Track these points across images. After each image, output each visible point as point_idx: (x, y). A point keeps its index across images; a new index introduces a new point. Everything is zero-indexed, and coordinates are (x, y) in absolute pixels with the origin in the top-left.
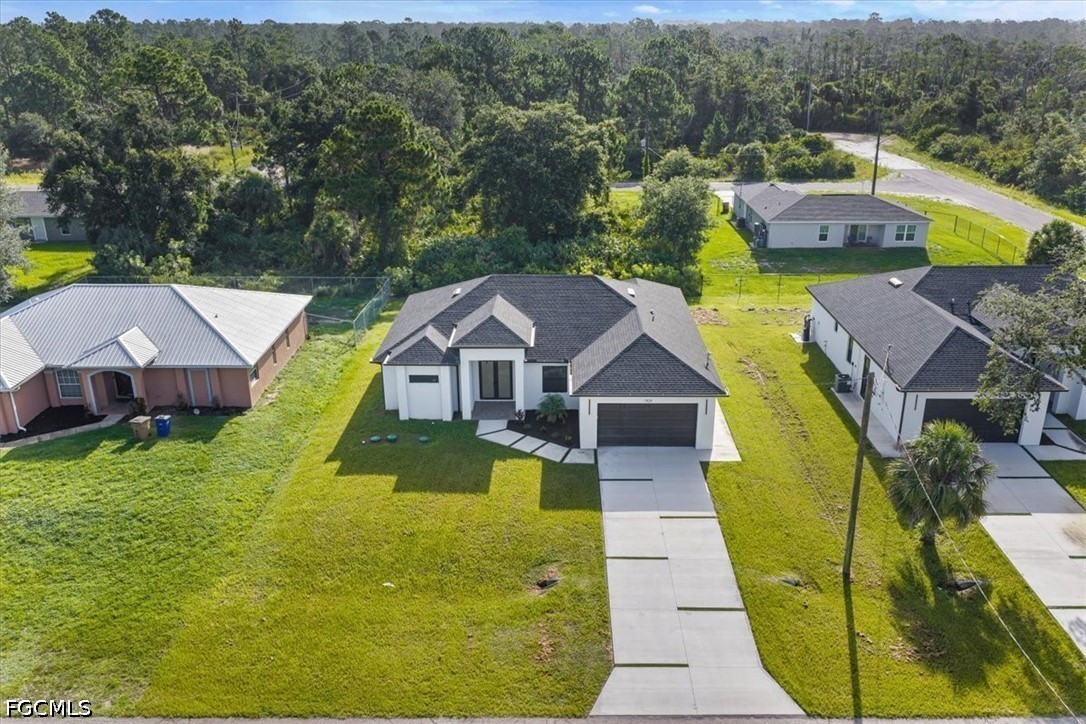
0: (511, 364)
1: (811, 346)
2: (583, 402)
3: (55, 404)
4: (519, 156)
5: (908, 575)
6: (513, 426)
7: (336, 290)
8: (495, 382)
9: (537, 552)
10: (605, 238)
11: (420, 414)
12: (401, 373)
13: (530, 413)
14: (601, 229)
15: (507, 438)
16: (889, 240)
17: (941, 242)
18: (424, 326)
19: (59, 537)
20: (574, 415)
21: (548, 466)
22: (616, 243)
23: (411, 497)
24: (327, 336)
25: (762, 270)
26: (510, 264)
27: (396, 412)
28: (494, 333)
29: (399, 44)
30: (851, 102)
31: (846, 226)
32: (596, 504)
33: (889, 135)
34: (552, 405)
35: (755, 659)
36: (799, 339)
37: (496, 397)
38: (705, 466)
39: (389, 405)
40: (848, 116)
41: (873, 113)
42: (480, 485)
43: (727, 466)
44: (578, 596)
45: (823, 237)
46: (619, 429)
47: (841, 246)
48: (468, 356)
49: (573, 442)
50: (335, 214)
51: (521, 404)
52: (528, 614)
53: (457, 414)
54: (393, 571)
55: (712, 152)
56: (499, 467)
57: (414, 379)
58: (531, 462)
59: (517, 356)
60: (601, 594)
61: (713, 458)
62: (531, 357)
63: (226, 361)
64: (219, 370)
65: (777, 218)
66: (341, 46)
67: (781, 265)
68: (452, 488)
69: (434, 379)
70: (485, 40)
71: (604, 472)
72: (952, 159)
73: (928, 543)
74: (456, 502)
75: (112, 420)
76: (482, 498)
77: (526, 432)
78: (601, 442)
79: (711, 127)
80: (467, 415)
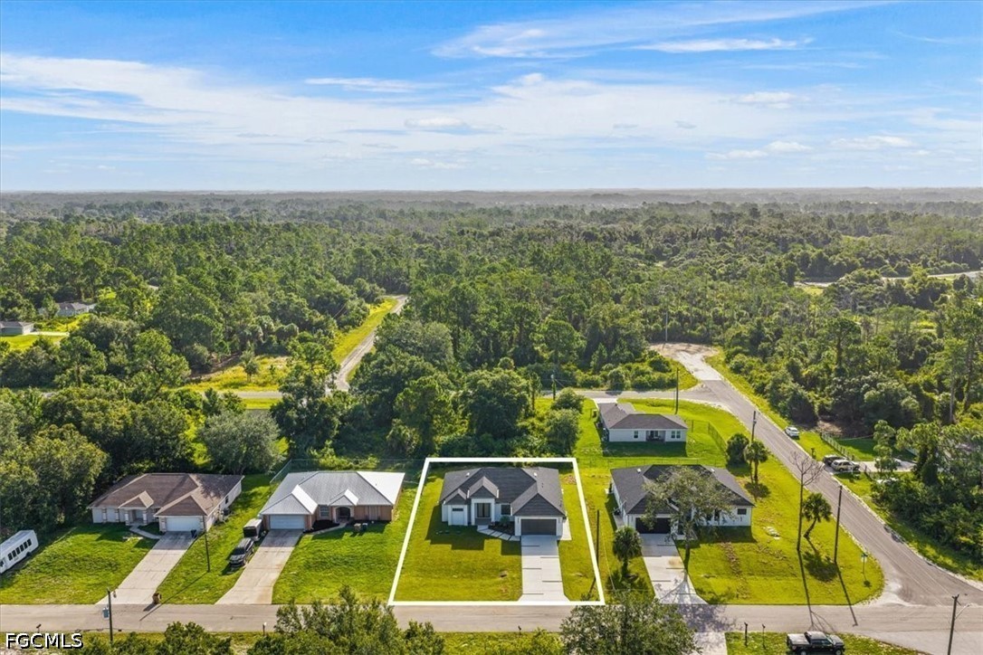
0: (489, 504)
1: (611, 496)
2: (516, 518)
3: (318, 519)
4: (489, 399)
5: (616, 574)
6: (490, 527)
7: (404, 465)
8: (483, 511)
9: (500, 567)
10: (530, 437)
11: (456, 523)
12: (450, 507)
13: (497, 523)
14: (528, 432)
15: (489, 532)
16: (668, 438)
17: (696, 438)
18: (457, 489)
19: (346, 563)
20: (513, 523)
21: (504, 541)
22: (535, 440)
23: (457, 551)
24: (410, 490)
25: (605, 455)
26: (485, 452)
27: (447, 522)
28: (483, 492)
29: (395, 260)
30: (695, 321)
31: (647, 432)
32: (520, 554)
33: (716, 346)
34: (505, 519)
35: (563, 593)
36: (607, 491)
37: (484, 516)
38: (558, 542)
39: (443, 520)
40: (692, 332)
41: (708, 330)
42: (481, 547)
43: (566, 542)
44: (513, 579)
45: (636, 437)
46: (530, 528)
47: (645, 440)
48: (474, 501)
49: (513, 534)
50: (402, 427)
51: (493, 520)
52: (498, 583)
53: (469, 523)
54: (455, 573)
55: (597, 370)
56: (486, 542)
57: (454, 510)
58: (498, 540)
59: (492, 501)
60: (520, 578)
61: (562, 539)
62: (497, 501)
63: (385, 503)
64: (381, 506)
65: (614, 427)
66: (354, 261)
67: (614, 451)
68: (471, 549)
69: (462, 510)
70: (463, 293)
71: (523, 543)
72: (740, 372)
73: (626, 565)
74: (473, 553)
75: (342, 525)
76: (482, 552)
77: (496, 530)
78: (523, 533)
79: (597, 352)
80: (473, 523)
